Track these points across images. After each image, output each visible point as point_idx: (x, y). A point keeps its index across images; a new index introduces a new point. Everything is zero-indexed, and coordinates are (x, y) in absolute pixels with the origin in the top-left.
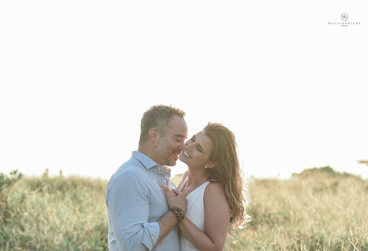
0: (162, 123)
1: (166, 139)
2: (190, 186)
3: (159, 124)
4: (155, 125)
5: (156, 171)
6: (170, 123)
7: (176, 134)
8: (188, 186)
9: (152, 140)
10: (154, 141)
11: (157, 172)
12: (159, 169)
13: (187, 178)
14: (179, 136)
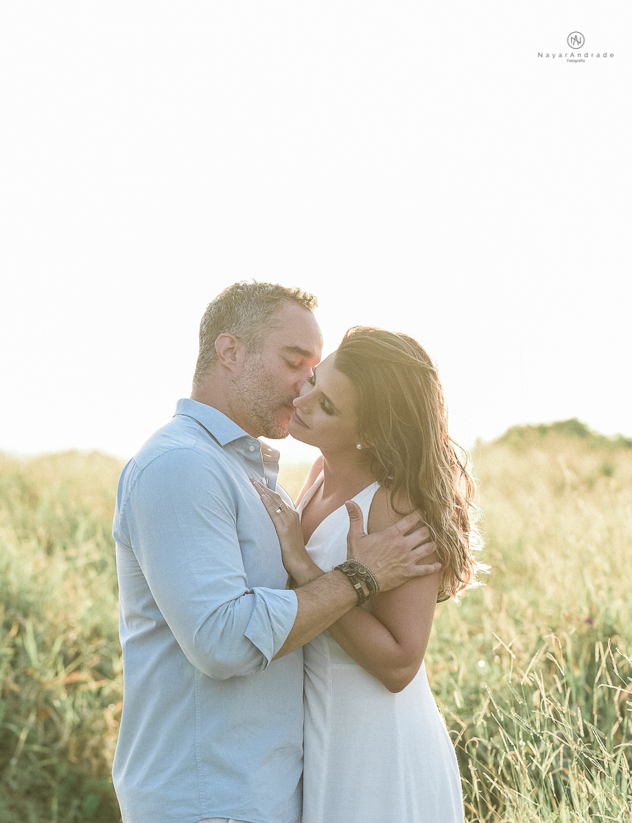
0: (252, 316)
1: (261, 359)
2: (331, 497)
3: (242, 320)
4: (232, 324)
5: (242, 451)
6: (272, 317)
7: (289, 344)
8: (324, 497)
9: (226, 363)
10: (229, 366)
11: (245, 455)
12: (252, 448)
13: (322, 475)
14: (297, 350)
